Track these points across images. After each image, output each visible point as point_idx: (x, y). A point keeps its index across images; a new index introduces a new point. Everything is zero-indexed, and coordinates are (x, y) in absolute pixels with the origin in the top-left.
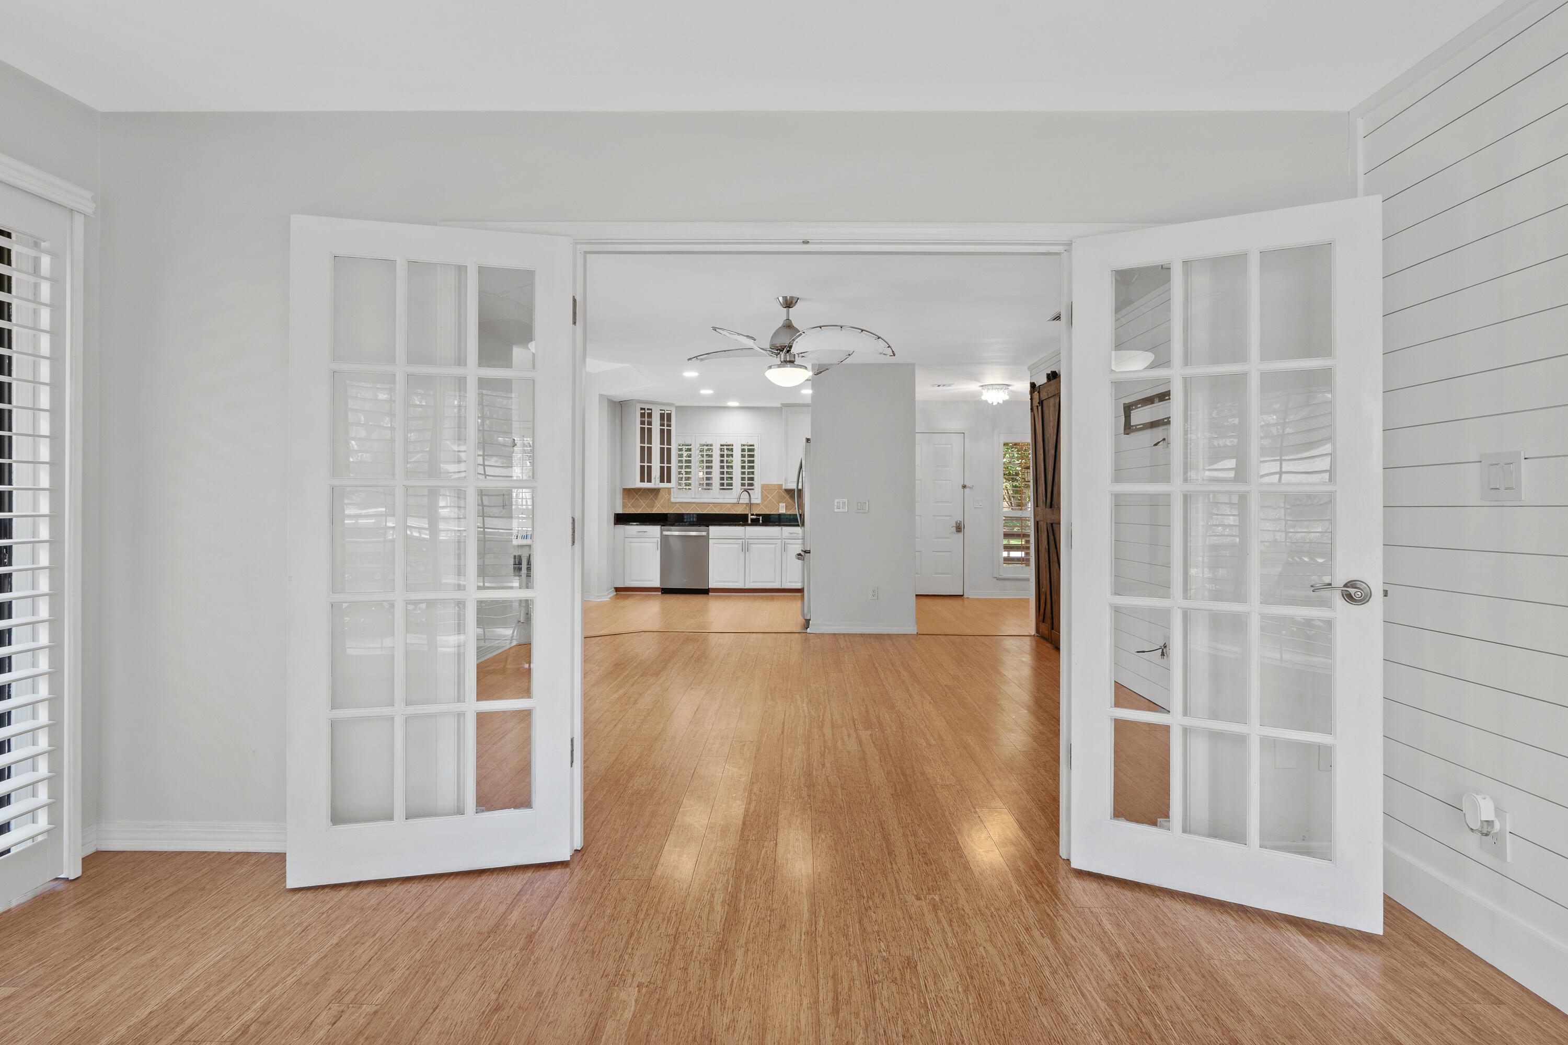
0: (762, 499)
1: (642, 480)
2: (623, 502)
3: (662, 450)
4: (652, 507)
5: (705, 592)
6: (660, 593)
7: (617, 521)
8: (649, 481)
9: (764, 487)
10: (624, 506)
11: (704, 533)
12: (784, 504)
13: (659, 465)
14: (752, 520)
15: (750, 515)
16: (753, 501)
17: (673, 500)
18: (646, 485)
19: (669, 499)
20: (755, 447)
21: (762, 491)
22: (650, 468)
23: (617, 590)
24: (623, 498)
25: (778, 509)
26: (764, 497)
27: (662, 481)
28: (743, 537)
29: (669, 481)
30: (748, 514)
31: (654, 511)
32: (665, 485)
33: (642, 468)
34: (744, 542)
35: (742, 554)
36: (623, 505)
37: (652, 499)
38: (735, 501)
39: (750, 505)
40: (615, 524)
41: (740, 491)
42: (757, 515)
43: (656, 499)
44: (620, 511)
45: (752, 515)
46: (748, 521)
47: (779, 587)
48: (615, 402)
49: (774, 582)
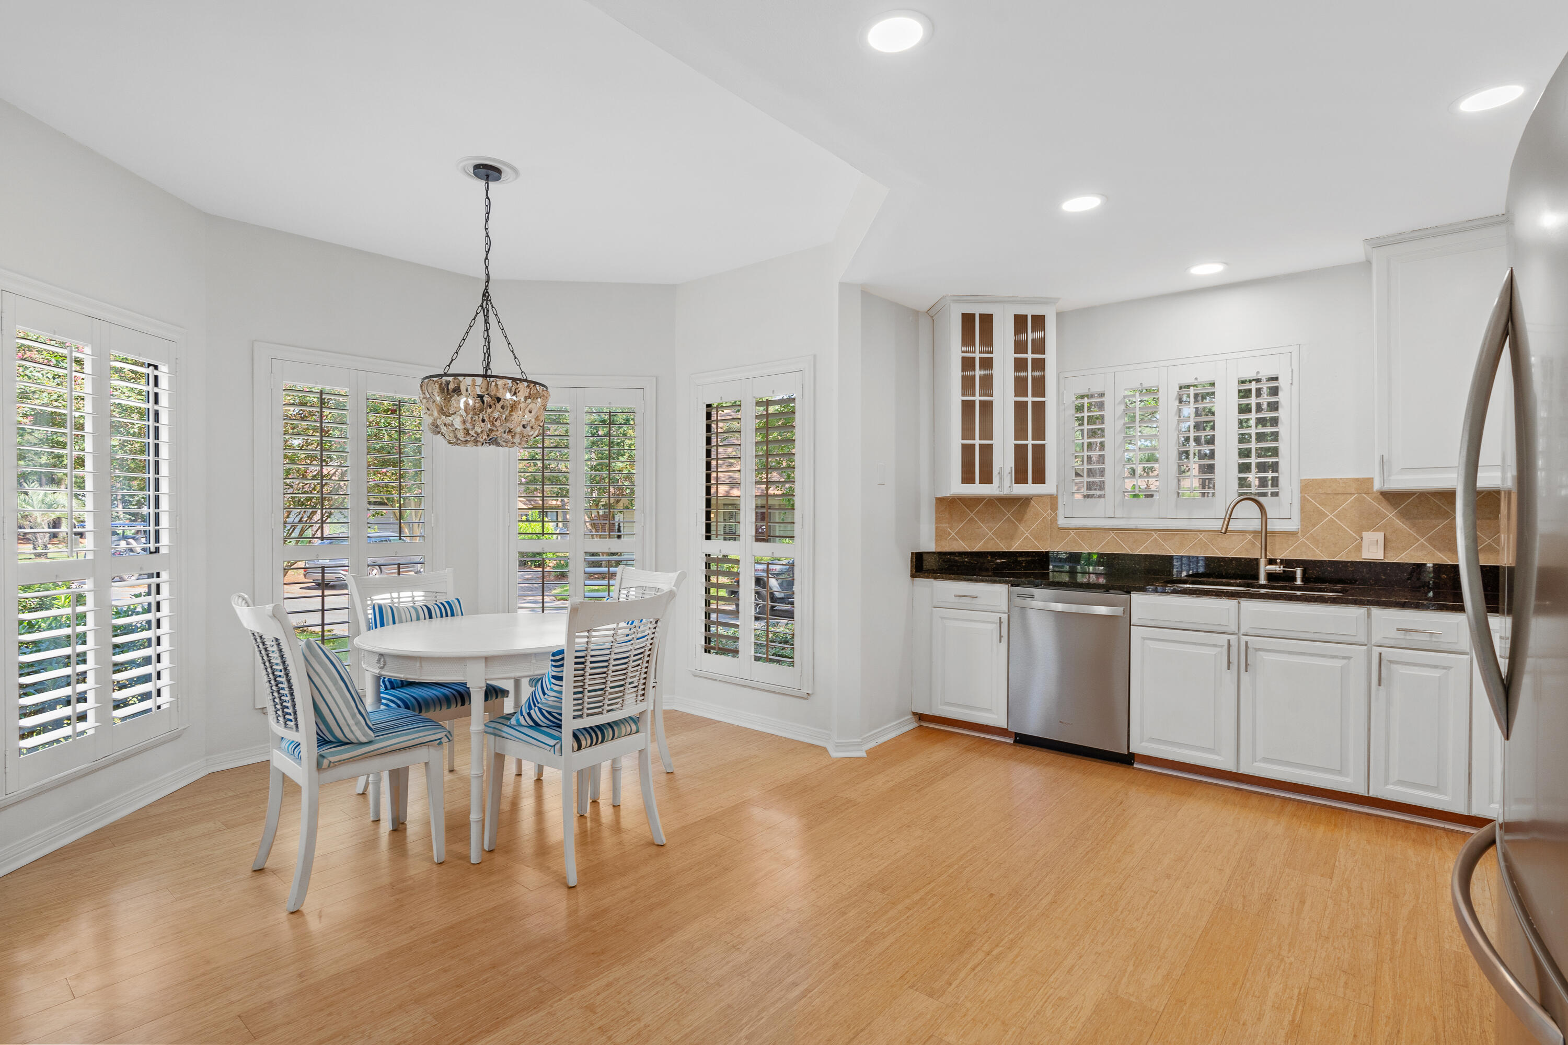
0: (1302, 520)
1: (967, 478)
2: (937, 528)
3: (1020, 408)
4: (1011, 537)
5: (1127, 760)
6: (1011, 741)
7: (917, 571)
8: (987, 478)
9: (1308, 487)
10: (940, 535)
11: (1118, 611)
12: (1380, 536)
13: (1011, 442)
14: (1271, 576)
15: (1263, 562)
16: (1274, 525)
17: (1062, 522)
18: (977, 489)
19: (1054, 520)
20: (1283, 383)
21: (1304, 501)
22: (987, 451)
23: (921, 717)
24: (938, 520)
25: (1359, 548)
26: (1308, 515)
27: (1020, 478)
28: (1233, 628)
29: (1040, 478)
30: (1257, 561)
31: (1016, 546)
32: (1028, 489)
33: (967, 450)
34: (1234, 643)
35: (1229, 678)
36: (936, 536)
37: (1009, 520)
38: (1218, 525)
39: (1265, 535)
40: (913, 576)
41: (1233, 496)
42: (1287, 563)
43: (1020, 521)
44: (928, 545)
45: (1271, 562)
46: (1256, 577)
47: (1361, 790)
48: (916, 313)
49: (1340, 772)
